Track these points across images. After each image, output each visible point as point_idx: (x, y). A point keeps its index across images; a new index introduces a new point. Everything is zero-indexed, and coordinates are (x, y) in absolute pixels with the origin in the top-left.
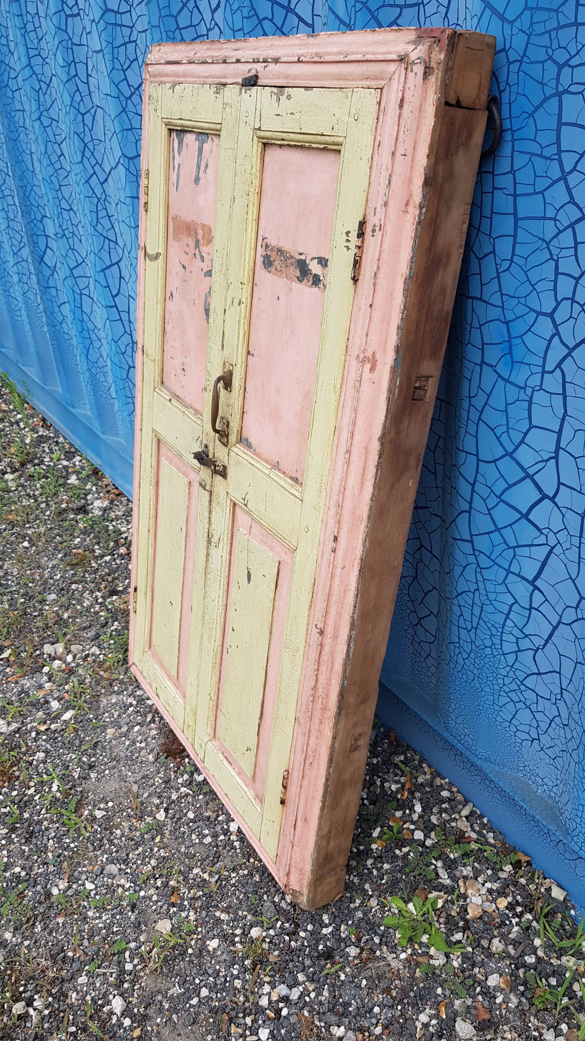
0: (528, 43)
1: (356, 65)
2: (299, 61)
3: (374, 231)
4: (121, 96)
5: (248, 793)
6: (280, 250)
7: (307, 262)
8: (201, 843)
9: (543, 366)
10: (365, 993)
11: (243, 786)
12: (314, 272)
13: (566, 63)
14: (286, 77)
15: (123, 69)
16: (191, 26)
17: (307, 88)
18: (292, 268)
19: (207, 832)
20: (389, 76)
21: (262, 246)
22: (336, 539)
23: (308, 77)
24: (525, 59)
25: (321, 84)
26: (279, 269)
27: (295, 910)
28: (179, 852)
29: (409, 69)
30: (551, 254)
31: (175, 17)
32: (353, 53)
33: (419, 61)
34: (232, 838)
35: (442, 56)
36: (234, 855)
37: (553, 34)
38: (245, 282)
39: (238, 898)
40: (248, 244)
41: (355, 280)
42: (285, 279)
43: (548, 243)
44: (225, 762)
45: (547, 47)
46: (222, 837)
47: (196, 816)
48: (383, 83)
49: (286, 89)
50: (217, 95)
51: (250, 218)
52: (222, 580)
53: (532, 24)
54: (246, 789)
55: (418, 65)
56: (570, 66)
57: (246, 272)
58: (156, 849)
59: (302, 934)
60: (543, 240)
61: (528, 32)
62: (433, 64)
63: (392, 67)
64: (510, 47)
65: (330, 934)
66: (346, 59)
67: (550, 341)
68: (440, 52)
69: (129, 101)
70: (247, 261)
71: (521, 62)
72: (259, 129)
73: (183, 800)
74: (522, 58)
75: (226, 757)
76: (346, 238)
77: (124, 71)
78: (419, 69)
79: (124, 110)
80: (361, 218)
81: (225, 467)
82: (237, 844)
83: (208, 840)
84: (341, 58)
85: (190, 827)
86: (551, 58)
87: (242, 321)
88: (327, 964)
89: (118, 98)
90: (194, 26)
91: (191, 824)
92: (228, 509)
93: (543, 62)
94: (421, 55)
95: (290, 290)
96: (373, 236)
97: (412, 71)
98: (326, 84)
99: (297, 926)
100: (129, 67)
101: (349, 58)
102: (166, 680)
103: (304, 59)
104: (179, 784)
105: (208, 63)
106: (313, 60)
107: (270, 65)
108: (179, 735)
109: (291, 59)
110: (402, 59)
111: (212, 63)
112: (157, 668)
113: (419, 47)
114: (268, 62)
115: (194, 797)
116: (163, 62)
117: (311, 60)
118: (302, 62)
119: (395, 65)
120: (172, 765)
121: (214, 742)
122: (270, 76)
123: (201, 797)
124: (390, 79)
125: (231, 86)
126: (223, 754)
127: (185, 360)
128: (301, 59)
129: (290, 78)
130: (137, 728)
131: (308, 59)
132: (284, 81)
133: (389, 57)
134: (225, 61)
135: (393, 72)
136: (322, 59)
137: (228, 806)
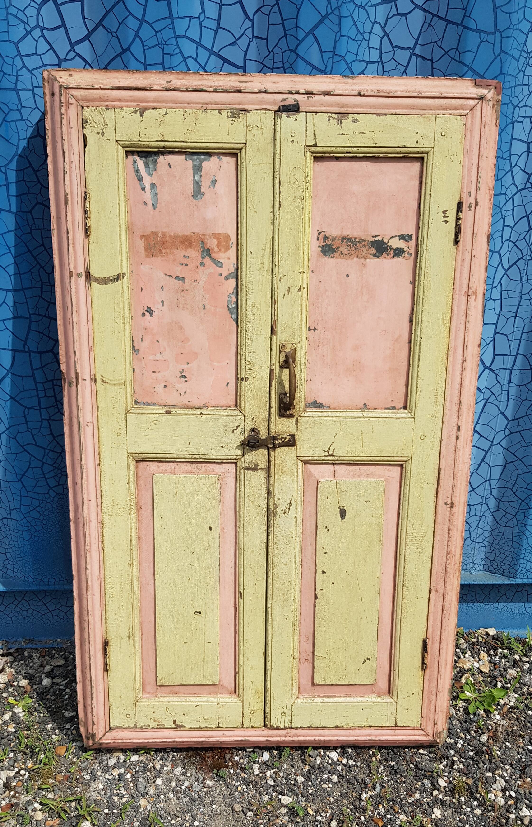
1: (432, 100)
2: (359, 95)
3: (470, 207)
5: (369, 700)
6: (343, 238)
7: (385, 241)
8: (334, 784)
11: (360, 699)
12: (395, 247)
13: (517, 106)
14: (343, 106)
17: (378, 114)
18: (364, 250)
19: (326, 776)
20: (469, 108)
21: (318, 239)
22: (459, 428)
23: (374, 107)
25: (393, 111)
26: (345, 251)
28: (331, 803)
32: (426, 92)
33: (491, 99)
35: (500, 97)
37: (513, 89)
38: (305, 270)
40: (306, 239)
41: (456, 242)
42: (356, 259)
44: (327, 700)
46: (339, 768)
47: (303, 776)
48: (466, 112)
49: (349, 115)
50: (234, 119)
51: (307, 218)
52: (297, 539)
54: (365, 699)
55: (491, 102)
56: (519, 107)
57: (306, 263)
58: (319, 819)
62: (496, 102)
63: (472, 102)
66: (420, 95)
68: (497, 95)
70: (306, 254)
72: (315, 145)
75: (324, 697)
76: (443, 215)
78: (491, 104)
80: (457, 200)
81: (293, 436)
82: (351, 762)
83: (335, 778)
84: (415, 94)
85: (313, 785)
86: (511, 102)
87: (304, 304)
91: (310, 783)
92: (299, 471)
94: (492, 96)
95: (364, 266)
96: (470, 210)
97: (488, 104)
98: (398, 111)
101: (423, 95)
102: (193, 699)
103: (366, 94)
104: (258, 775)
105: (205, 91)
106: (378, 94)
107: (315, 96)
108: (231, 737)
109: (346, 93)
110: (481, 98)
111: (215, 91)
112: (171, 699)
113: (492, 91)
114: (312, 94)
115: (281, 770)
116: (108, 87)
117: (376, 94)
118: (364, 95)
119: (476, 101)
120: (232, 771)
121: (302, 697)
122: (318, 105)
123: (285, 766)
124: (471, 110)
125: (259, 111)
126: (319, 697)
127: (185, 367)
128: (362, 94)
129: (348, 107)
130: (159, 781)
131: (372, 93)
132: (343, 109)
133: (469, 96)
134: (239, 91)
135: (475, 106)
136: (391, 95)
137: (337, 736)
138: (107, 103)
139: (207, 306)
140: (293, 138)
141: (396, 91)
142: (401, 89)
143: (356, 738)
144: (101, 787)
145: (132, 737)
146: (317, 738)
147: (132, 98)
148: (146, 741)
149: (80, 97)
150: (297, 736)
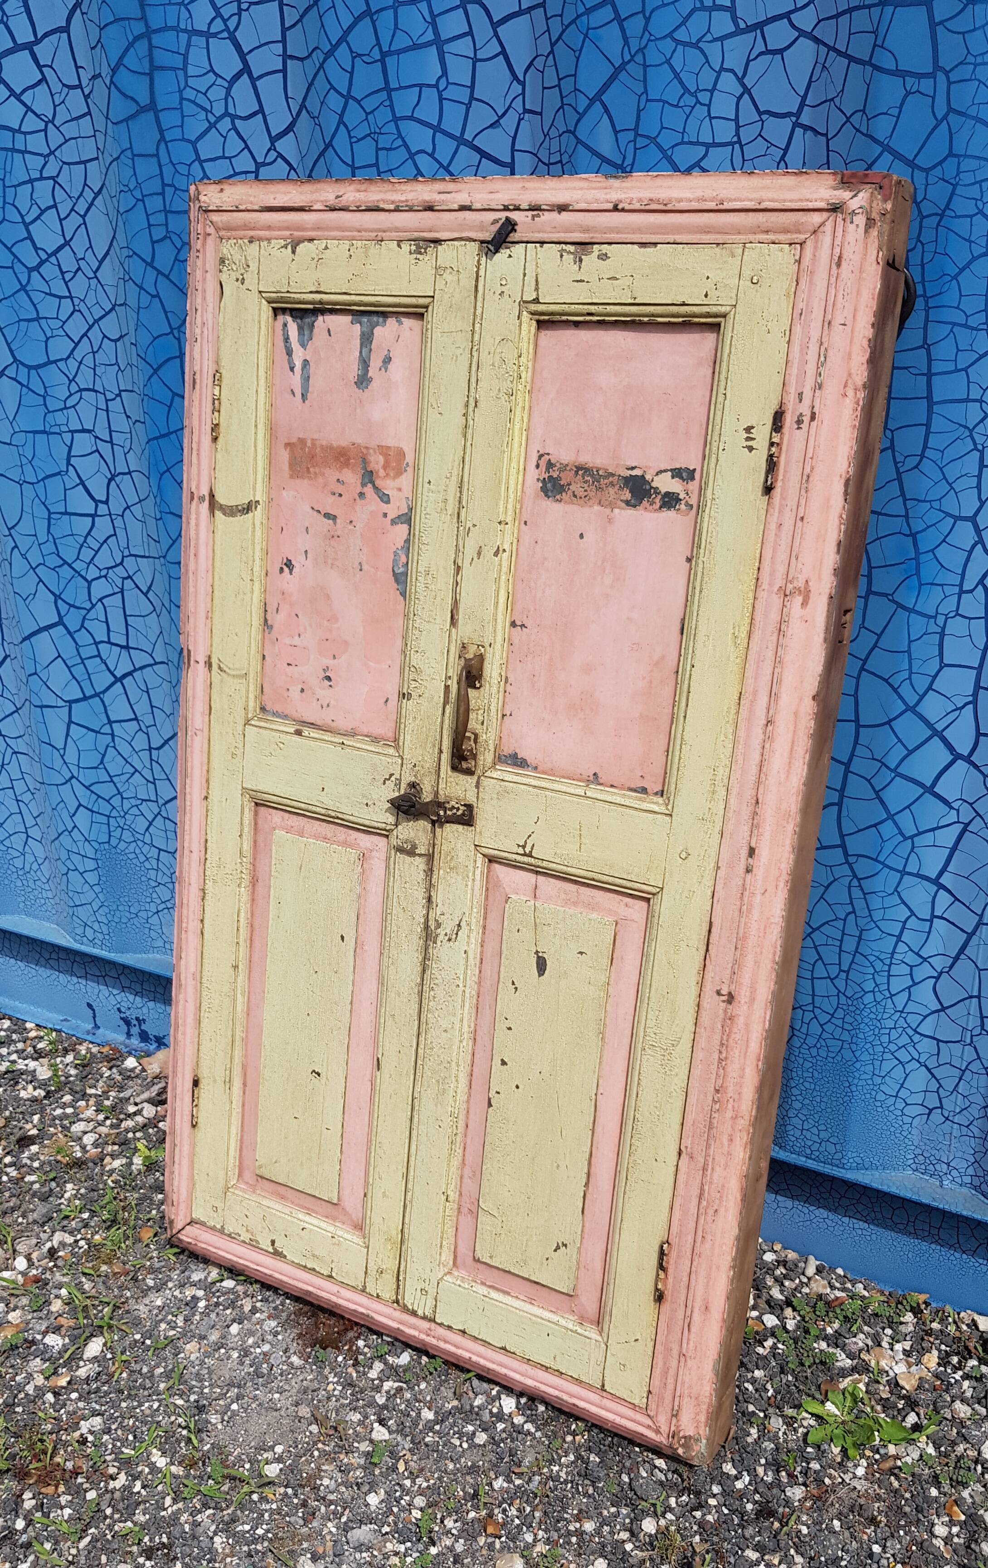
0: (953, 193)
1: (742, 215)
2: (616, 209)
3: (799, 422)
4: (18, 267)
5: (563, 1322)
6: (579, 468)
7: (648, 477)
8: (473, 1446)
9: (961, 585)
10: (846, 1536)
11: (547, 1315)
12: (663, 490)
14: (587, 230)
15: (24, 222)
16: (223, 157)
17: (643, 244)
18: (612, 491)
19: (470, 1428)
20: (812, 229)
21: (538, 466)
22: (752, 852)
23: (639, 230)
24: (948, 213)
25: (670, 238)
26: (580, 492)
27: (681, 1475)
28: (446, 1472)
29: (848, 220)
30: (975, 443)
31: (194, 144)
32: (731, 200)
33: (860, 210)
34: (516, 1421)
35: (889, 206)
36: (535, 1442)
37: (985, 185)
38: (509, 519)
39: (586, 1495)
40: (514, 464)
41: (768, 490)
42: (597, 508)
43: (971, 431)
44: (494, 1294)
45: (976, 200)
46: (500, 1426)
47: (436, 1413)
48: (802, 237)
49: (595, 246)
50: (419, 256)
51: (517, 427)
52: (468, 991)
53: (959, 173)
54: (554, 1318)
55: (860, 216)
57: (510, 506)
58: (408, 1483)
59: (712, 1501)
60: (966, 427)
61: (953, 181)
62: (874, 215)
63: (817, 218)
64: (925, 198)
65: (750, 1484)
66: (721, 207)
67: (970, 552)
68: (885, 200)
69: (35, 274)
70: (511, 490)
71: (942, 216)
72: (536, 301)
73: (399, 1400)
74: (944, 211)
75: (490, 1287)
76: (746, 435)
77: (27, 226)
78: (860, 220)
79: (23, 288)
80: (774, 407)
81: (469, 807)
82: (529, 1426)
83: (482, 1438)
84: (712, 205)
85: (438, 1432)
87: (503, 577)
88: (772, 1523)
89: (12, 267)
90: (230, 158)
91: (437, 1427)
92: (478, 872)
93: (971, 217)
94: (864, 204)
95: (610, 520)
96: (799, 428)
97: (852, 222)
98: (679, 238)
99: (698, 1493)
100: (38, 218)
101: (726, 206)
102: (301, 1216)
103: (627, 207)
104: (373, 1380)
105: (383, 210)
106: (647, 207)
107: (546, 213)
108: (348, 1301)
109: (594, 206)
110: (835, 209)
111: (397, 210)
112: (271, 1204)
113: (861, 195)
114: (541, 210)
115: (412, 1389)
116: (256, 208)
117: (643, 207)
118: (623, 210)
119: (825, 215)
120: (340, 1359)
121: (456, 1273)
122: (549, 229)
123: (423, 1386)
124: (815, 232)
125: (456, 243)
126: (483, 1284)
127: (330, 662)
128: (620, 207)
129: (596, 232)
130: (235, 1329)
131: (637, 206)
132: (587, 235)
133: (811, 205)
134: (430, 208)
135: (823, 224)
136: (669, 207)
137: (506, 1367)
138: (252, 233)
139: (365, 567)
140: (503, 289)
141: (680, 200)
142: (691, 196)
143: (538, 1385)
144: (159, 1302)
145: (217, 1245)
146: (475, 1358)
147: (286, 225)
148: (235, 1259)
149: (220, 225)
150: (446, 1342)
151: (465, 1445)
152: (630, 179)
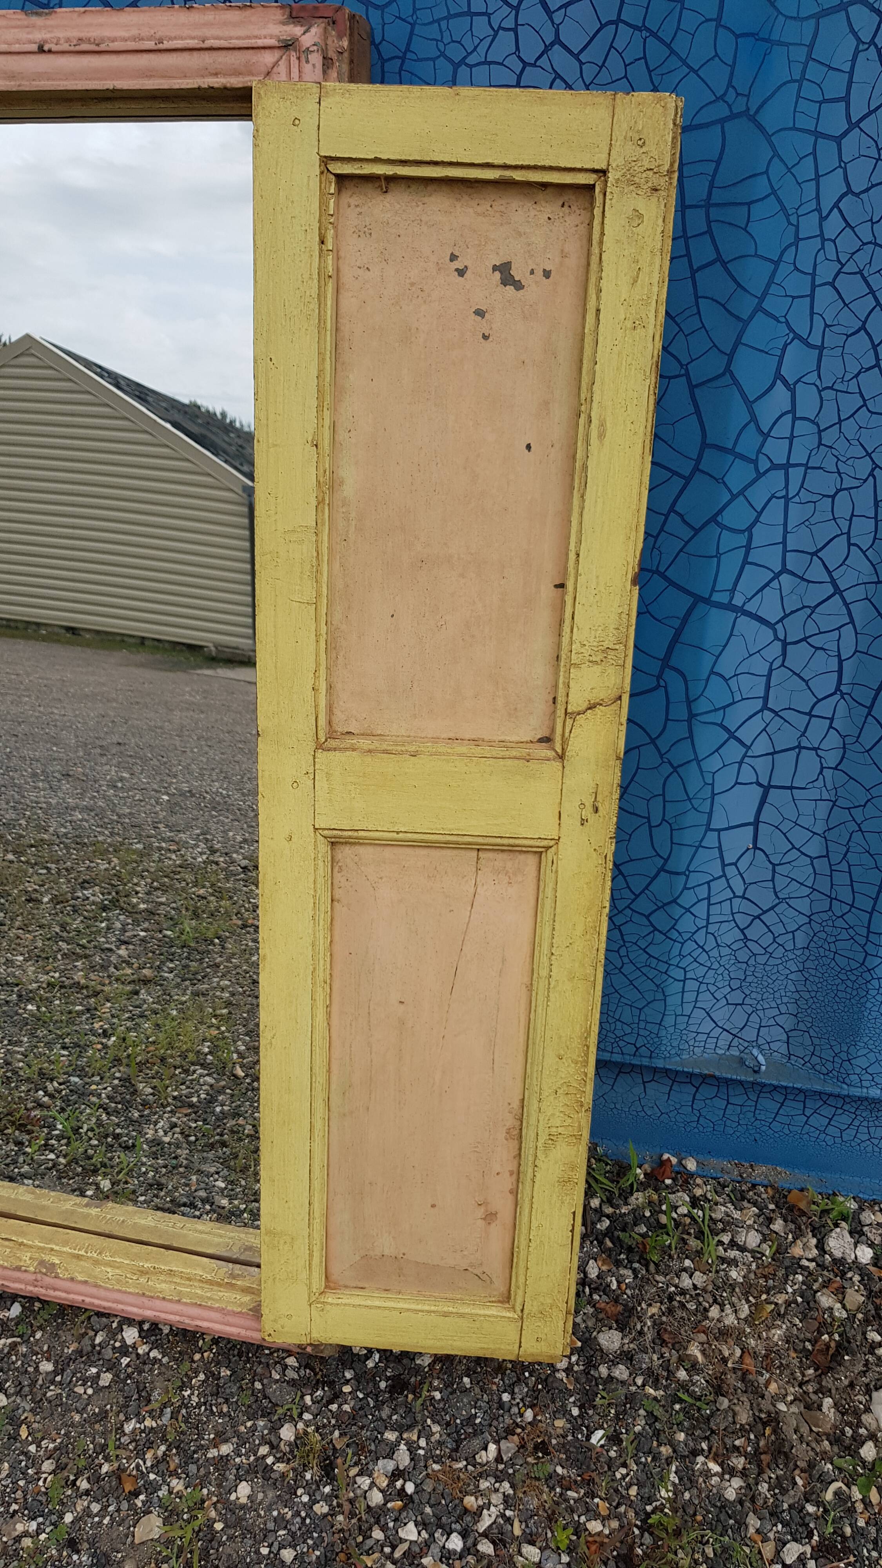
0: (412, 33)
1: (186, 55)
2: (41, 50)
8: (98, 1390)
10: (477, 1390)
13: (463, 61)
19: (94, 1370)
20: (264, 70)
23: (71, 76)
24: (409, 55)
25: (107, 85)
27: (313, 1369)
28: (73, 1425)
29: (303, 59)
32: (171, 39)
33: (315, 48)
34: (140, 1351)
36: (163, 1369)
37: (444, 24)
39: (221, 1414)
45: (437, 41)
46: (125, 1361)
47: (56, 1363)
55: (315, 55)
56: (467, 65)
58: (32, 1448)
59: (347, 1389)
61: (410, 19)
62: (331, 54)
63: (269, 58)
64: (383, 39)
65: (380, 1361)
66: (161, 46)
68: (340, 37)
73: (14, 1358)
74: (405, 53)
78: (316, 59)
82: (154, 1354)
83: (106, 1379)
84: (150, 45)
85: (61, 1383)
86: (443, 54)
88: (407, 1396)
91: (58, 1378)
97: (307, 62)
98: (119, 85)
99: (331, 1384)
101: (166, 45)
103: (54, 48)
106: (78, 48)
109: (16, 47)
110: (287, 45)
113: (313, 30)
117: (72, 48)
118: (50, 51)
119: (277, 54)
123: (39, 1335)
124: (268, 73)
128: (46, 48)
131: (65, 47)
133: (260, 43)
135: (276, 64)
136: (103, 47)
141: (113, 40)
142: (125, 34)
151: (90, 1391)
152: (53, 16)
